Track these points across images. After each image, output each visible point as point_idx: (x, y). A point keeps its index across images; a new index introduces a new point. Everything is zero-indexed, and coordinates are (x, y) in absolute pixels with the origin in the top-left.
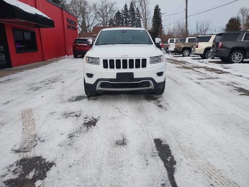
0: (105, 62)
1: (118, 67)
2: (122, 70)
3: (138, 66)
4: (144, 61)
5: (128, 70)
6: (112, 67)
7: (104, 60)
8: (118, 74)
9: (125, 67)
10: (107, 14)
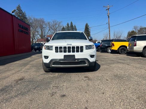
0: (56, 48)
1: (65, 52)
2: (67, 54)
3: (78, 51)
4: (82, 47)
5: (71, 54)
6: (61, 51)
7: (55, 47)
8: (65, 56)
9: (69, 51)
10: (57, 28)
